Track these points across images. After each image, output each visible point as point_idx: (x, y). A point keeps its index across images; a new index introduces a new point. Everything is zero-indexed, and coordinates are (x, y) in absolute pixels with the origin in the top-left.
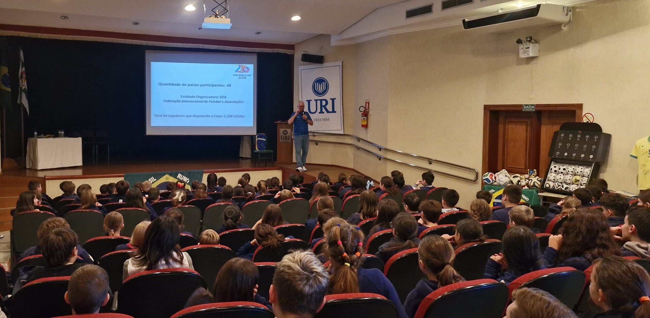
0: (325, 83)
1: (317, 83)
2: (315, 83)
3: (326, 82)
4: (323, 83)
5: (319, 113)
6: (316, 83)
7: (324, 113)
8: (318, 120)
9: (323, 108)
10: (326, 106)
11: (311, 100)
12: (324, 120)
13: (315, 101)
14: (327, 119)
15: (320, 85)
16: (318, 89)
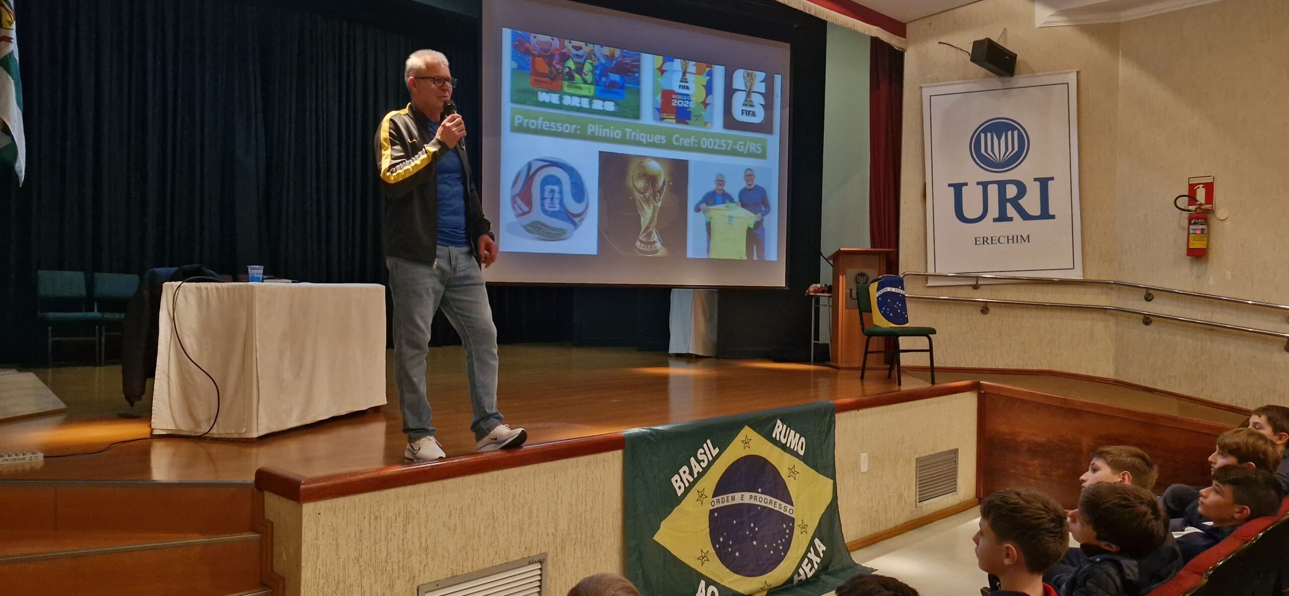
0: (1016, 133)
1: (989, 135)
3: (1019, 131)
4: (1010, 133)
5: (995, 220)
6: (982, 135)
7: (1011, 219)
10: (1019, 201)
11: (966, 184)
12: (1011, 241)
13: (981, 187)
14: (1021, 236)
15: (999, 139)
16: (989, 151)
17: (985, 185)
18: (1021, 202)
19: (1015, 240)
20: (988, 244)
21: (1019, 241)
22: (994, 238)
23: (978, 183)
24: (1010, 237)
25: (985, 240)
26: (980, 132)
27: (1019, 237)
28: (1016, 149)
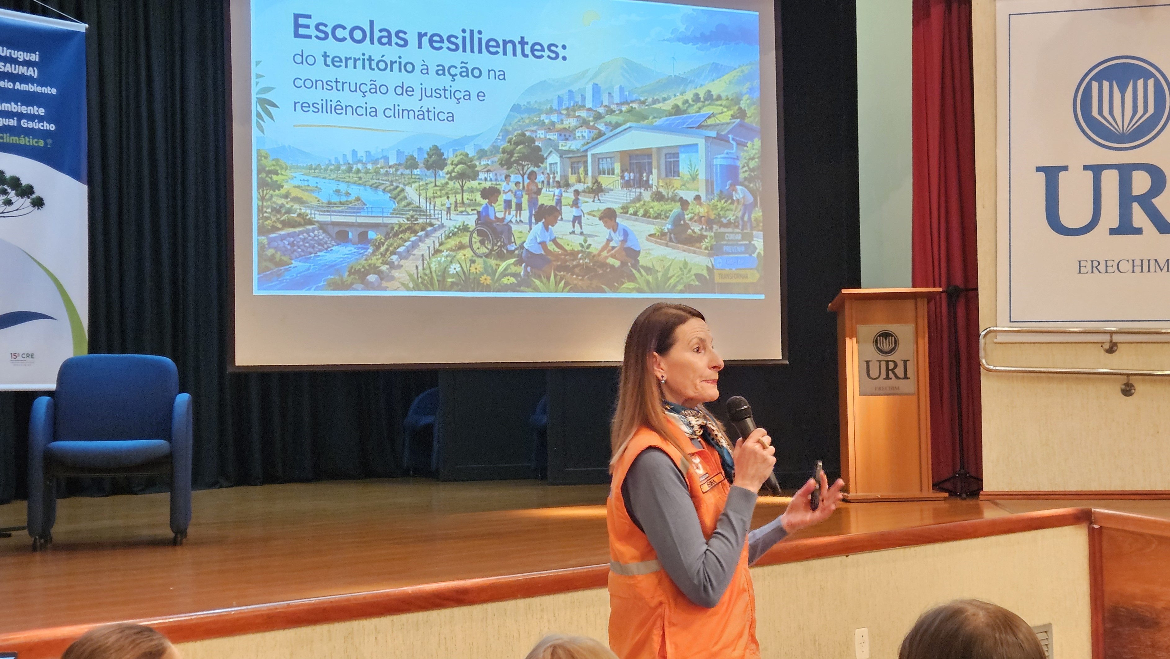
0: (1151, 82)
1: (1106, 84)
2: (1089, 85)
3: (1157, 83)
4: (1140, 83)
5: (1113, 232)
6: (1095, 85)
7: (1139, 231)
8: (1102, 268)
9: (1136, 206)
10: (1152, 200)
11: (1065, 168)
12: (1138, 269)
13: (1090, 174)
14: (1156, 260)
15: (1123, 92)
16: (1106, 112)
17: (1097, 170)
18: (1156, 201)
19: (1145, 268)
20: (1100, 272)
21: (1152, 269)
22: (1109, 263)
23: (1086, 168)
24: (1138, 263)
25: (1095, 267)
26: (1091, 79)
27: (1152, 263)
28: (1151, 110)
